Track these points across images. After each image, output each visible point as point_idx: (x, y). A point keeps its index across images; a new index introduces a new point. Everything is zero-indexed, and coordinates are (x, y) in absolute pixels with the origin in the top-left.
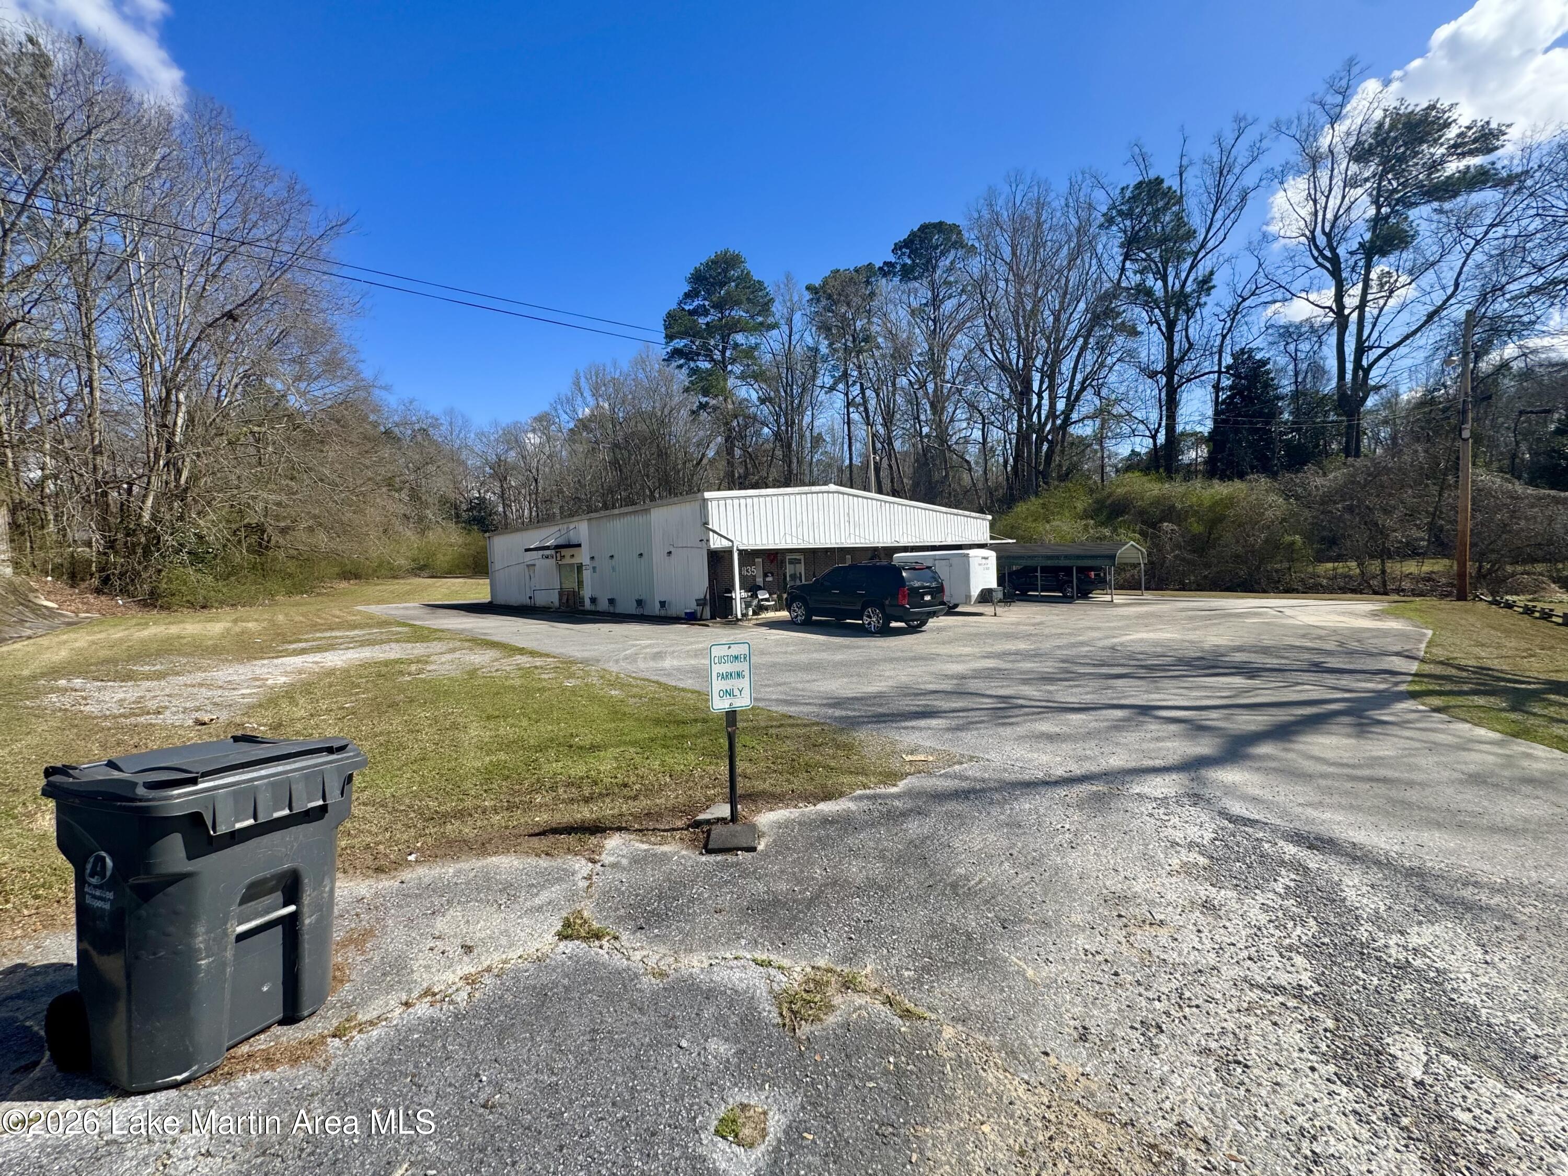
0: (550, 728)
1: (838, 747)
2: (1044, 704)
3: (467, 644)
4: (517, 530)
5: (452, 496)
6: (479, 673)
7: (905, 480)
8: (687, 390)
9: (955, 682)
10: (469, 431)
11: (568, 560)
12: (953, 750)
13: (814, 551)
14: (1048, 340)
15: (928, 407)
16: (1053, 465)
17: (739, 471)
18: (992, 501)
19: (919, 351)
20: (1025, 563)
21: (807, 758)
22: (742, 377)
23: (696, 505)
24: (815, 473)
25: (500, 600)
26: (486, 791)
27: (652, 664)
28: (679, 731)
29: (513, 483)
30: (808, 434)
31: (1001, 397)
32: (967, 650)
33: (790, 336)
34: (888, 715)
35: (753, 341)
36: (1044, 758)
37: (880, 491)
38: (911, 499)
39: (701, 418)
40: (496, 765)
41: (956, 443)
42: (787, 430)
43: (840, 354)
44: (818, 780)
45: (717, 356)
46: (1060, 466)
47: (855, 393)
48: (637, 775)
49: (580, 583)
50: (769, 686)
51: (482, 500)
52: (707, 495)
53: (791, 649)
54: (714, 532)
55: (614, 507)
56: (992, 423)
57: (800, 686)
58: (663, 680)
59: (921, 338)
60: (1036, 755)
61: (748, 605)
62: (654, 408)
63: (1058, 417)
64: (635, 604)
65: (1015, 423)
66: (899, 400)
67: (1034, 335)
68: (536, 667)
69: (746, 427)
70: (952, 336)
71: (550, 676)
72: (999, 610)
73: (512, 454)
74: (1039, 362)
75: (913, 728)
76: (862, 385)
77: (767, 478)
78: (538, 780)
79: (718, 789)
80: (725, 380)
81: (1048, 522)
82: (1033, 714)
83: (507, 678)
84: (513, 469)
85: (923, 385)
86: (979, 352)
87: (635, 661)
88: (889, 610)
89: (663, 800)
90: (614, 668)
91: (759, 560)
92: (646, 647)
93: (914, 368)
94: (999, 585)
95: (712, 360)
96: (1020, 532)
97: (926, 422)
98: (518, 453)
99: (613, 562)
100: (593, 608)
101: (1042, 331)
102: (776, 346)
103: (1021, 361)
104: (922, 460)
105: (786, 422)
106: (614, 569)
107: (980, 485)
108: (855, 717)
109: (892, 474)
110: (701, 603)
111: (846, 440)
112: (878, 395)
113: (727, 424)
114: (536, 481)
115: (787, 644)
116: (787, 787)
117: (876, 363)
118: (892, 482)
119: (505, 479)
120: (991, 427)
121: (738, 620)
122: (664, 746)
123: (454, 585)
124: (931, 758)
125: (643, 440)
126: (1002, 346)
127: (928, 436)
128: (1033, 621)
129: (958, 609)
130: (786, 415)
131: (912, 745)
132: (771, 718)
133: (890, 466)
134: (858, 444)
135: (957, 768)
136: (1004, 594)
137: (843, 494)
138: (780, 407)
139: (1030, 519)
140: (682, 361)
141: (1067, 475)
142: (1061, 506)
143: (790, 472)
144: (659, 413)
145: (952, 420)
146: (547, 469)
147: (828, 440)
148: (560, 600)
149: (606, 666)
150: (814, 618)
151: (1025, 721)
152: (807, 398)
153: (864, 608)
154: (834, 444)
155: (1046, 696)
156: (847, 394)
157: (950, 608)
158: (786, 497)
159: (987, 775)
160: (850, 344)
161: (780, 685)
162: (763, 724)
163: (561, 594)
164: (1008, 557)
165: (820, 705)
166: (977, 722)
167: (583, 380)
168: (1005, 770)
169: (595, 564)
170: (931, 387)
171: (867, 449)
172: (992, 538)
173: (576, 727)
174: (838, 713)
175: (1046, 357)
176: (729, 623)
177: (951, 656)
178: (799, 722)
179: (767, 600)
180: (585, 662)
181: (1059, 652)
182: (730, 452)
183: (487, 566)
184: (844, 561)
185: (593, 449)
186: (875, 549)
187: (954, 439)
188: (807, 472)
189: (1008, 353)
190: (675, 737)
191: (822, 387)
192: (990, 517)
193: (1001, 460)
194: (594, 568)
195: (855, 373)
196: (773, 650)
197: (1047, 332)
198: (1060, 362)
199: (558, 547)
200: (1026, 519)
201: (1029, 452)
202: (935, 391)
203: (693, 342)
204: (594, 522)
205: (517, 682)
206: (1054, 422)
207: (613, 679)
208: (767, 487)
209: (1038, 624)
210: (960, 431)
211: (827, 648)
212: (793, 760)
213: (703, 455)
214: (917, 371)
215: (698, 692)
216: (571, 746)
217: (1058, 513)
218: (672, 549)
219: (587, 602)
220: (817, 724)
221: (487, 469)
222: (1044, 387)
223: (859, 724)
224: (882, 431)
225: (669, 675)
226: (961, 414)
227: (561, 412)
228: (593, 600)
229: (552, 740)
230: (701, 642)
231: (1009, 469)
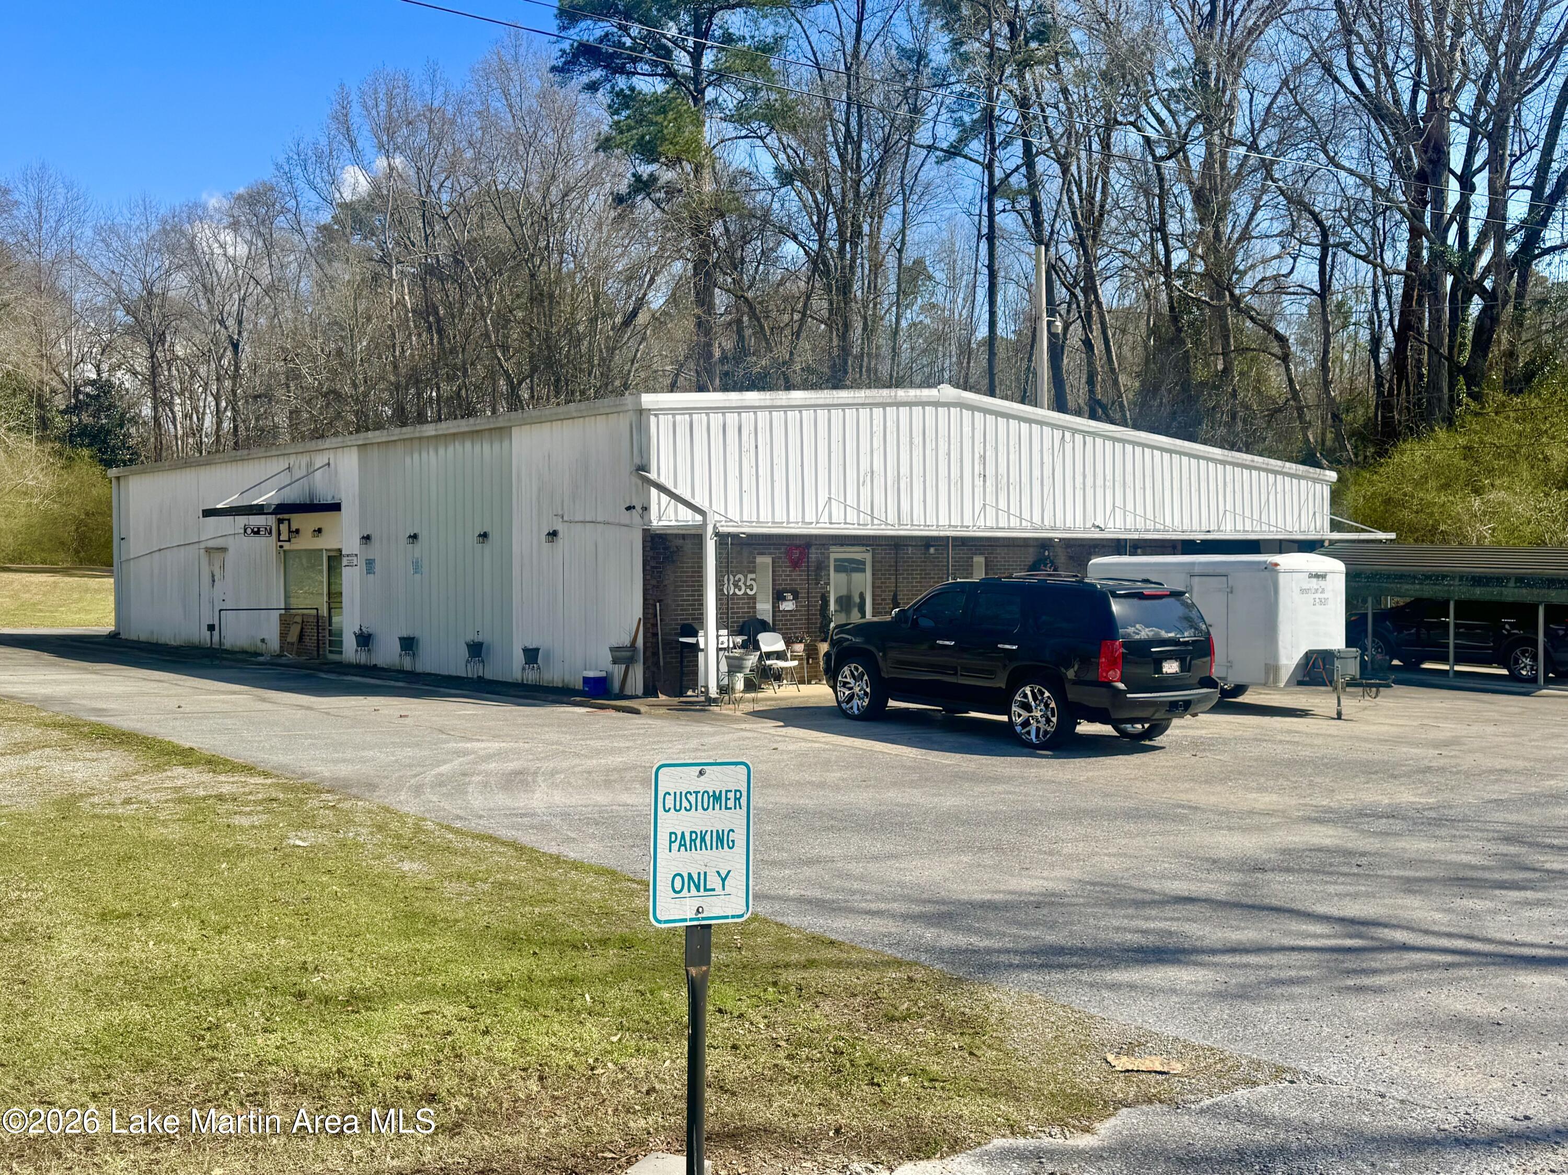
0: (251, 947)
1: (947, 1023)
2: (1460, 944)
3: (55, 734)
4: (186, 463)
5: (33, 374)
6: (84, 805)
7: (1122, 379)
8: (605, 145)
9: (1236, 877)
10: (82, 222)
11: (305, 542)
12: (1232, 1049)
13: (896, 544)
14: (1491, 45)
15: (1187, 202)
16: (1494, 352)
17: (724, 343)
18: (1338, 437)
19: (1170, 65)
20: (1414, 590)
21: (872, 1050)
22: (740, 117)
23: (623, 423)
24: (905, 356)
25: (139, 631)
26: (94, 1096)
27: (502, 799)
28: (564, 968)
29: (180, 351)
30: (891, 261)
31: (1368, 181)
32: (1266, 800)
33: (859, 22)
34: (1072, 951)
35: (768, 30)
36: (1460, 1082)
37: (1060, 405)
38: (1136, 427)
39: (638, 213)
40: (123, 1032)
41: (1254, 292)
42: (842, 250)
43: (979, 68)
44: (899, 1108)
45: (682, 61)
46: (1511, 354)
47: (1010, 165)
48: (461, 1074)
49: (334, 597)
50: (782, 864)
51: (104, 388)
52: (648, 400)
53: (834, 776)
54: (662, 488)
55: (421, 419)
56: (1345, 246)
57: (856, 868)
58: (528, 839)
59: (1177, 34)
60: (1439, 1073)
61: (735, 667)
62: (525, 184)
63: (1509, 235)
64: (464, 652)
65: (1403, 247)
66: (1117, 182)
67: (1458, 32)
68: (220, 798)
69: (745, 239)
70: (1254, 32)
71: (256, 820)
72: (1350, 704)
73: (180, 279)
74: (1466, 100)
75: (1132, 987)
76: (1027, 146)
77: (788, 363)
78: (221, 1075)
79: (655, 1118)
80: (700, 124)
81: (1478, 491)
82: (1434, 966)
83: (150, 821)
84: (181, 315)
85: (1178, 150)
86: (1318, 72)
87: (461, 790)
88: (1073, 694)
89: (520, 1140)
90: (409, 805)
91: (764, 561)
92: (488, 758)
93: (1158, 107)
94: (1351, 641)
95: (670, 73)
96: (1405, 515)
97: (1181, 238)
98: (193, 280)
99: (417, 550)
100: (362, 658)
101: (1478, 25)
102: (826, 46)
103: (1423, 97)
104: (1168, 330)
105: (841, 232)
106: (417, 567)
107: (1310, 395)
108: (989, 951)
109: (1090, 364)
110: (622, 655)
111: (983, 279)
112: (1065, 170)
113: (697, 230)
114: (235, 346)
115: (826, 765)
116: (823, 1119)
117: (1065, 91)
118: (1091, 381)
119: (162, 338)
120: (1342, 255)
121: (710, 701)
122: (527, 1003)
123: (26, 587)
124: (1177, 1067)
125: (498, 262)
126: (1377, 60)
127: (1182, 273)
128: (1433, 735)
129: (1246, 698)
130: (841, 212)
131: (1132, 1034)
132: (785, 944)
133: (1088, 343)
134: (1012, 288)
135: (1242, 1094)
136: (1363, 665)
137: (973, 408)
138: (827, 193)
139: (1432, 483)
140: (597, 74)
141: (1529, 376)
142: (1512, 455)
143: (845, 350)
144: (537, 197)
145: (1245, 236)
146: (262, 321)
147: (939, 276)
148: (283, 635)
149: (391, 801)
150: (892, 703)
151: (1413, 984)
152: (892, 173)
153: (1015, 684)
154: (952, 287)
155: (1464, 926)
156: (989, 167)
157: (1225, 693)
158: (836, 414)
159: (1316, 1117)
160: (1002, 44)
161: (809, 862)
162: (766, 957)
163: (285, 623)
164: (1375, 576)
165: (906, 917)
166: (1292, 982)
167: (356, 109)
168: (1363, 1106)
169: (375, 551)
170: (1197, 153)
171: (1033, 299)
172: (1335, 526)
173: (315, 947)
174: (949, 939)
175: (1485, 87)
176: (687, 707)
177: (1226, 813)
178: (854, 956)
179: (780, 656)
180: (337, 787)
181: (1499, 816)
182: (704, 299)
183: (108, 544)
184: (968, 569)
185: (376, 277)
186: (1045, 544)
187: (1249, 281)
188: (885, 351)
189: (1390, 75)
190: (555, 982)
191: (930, 148)
192: (1332, 476)
193: (1364, 335)
194: (370, 564)
195: (1013, 115)
196: (794, 777)
197: (1490, 29)
198: (1519, 100)
199: (283, 510)
200: (1421, 483)
201: (1436, 320)
202: (1208, 163)
203: (625, 29)
204: (375, 453)
205: (175, 833)
206: (1499, 248)
207: (407, 832)
208: (789, 387)
209: (1446, 744)
210: (1265, 261)
211: (924, 778)
212: (839, 1053)
213: (641, 302)
214: (1164, 114)
215: (612, 873)
216: (301, 995)
217: (1503, 471)
218: (559, 527)
219: (349, 644)
220: (898, 963)
221: (120, 314)
222: (1479, 160)
223: (996, 967)
224: (1071, 258)
225: (542, 828)
226: (1266, 222)
227: (300, 184)
228: (364, 639)
229: (255, 979)
230: (620, 751)
231: (1384, 357)
